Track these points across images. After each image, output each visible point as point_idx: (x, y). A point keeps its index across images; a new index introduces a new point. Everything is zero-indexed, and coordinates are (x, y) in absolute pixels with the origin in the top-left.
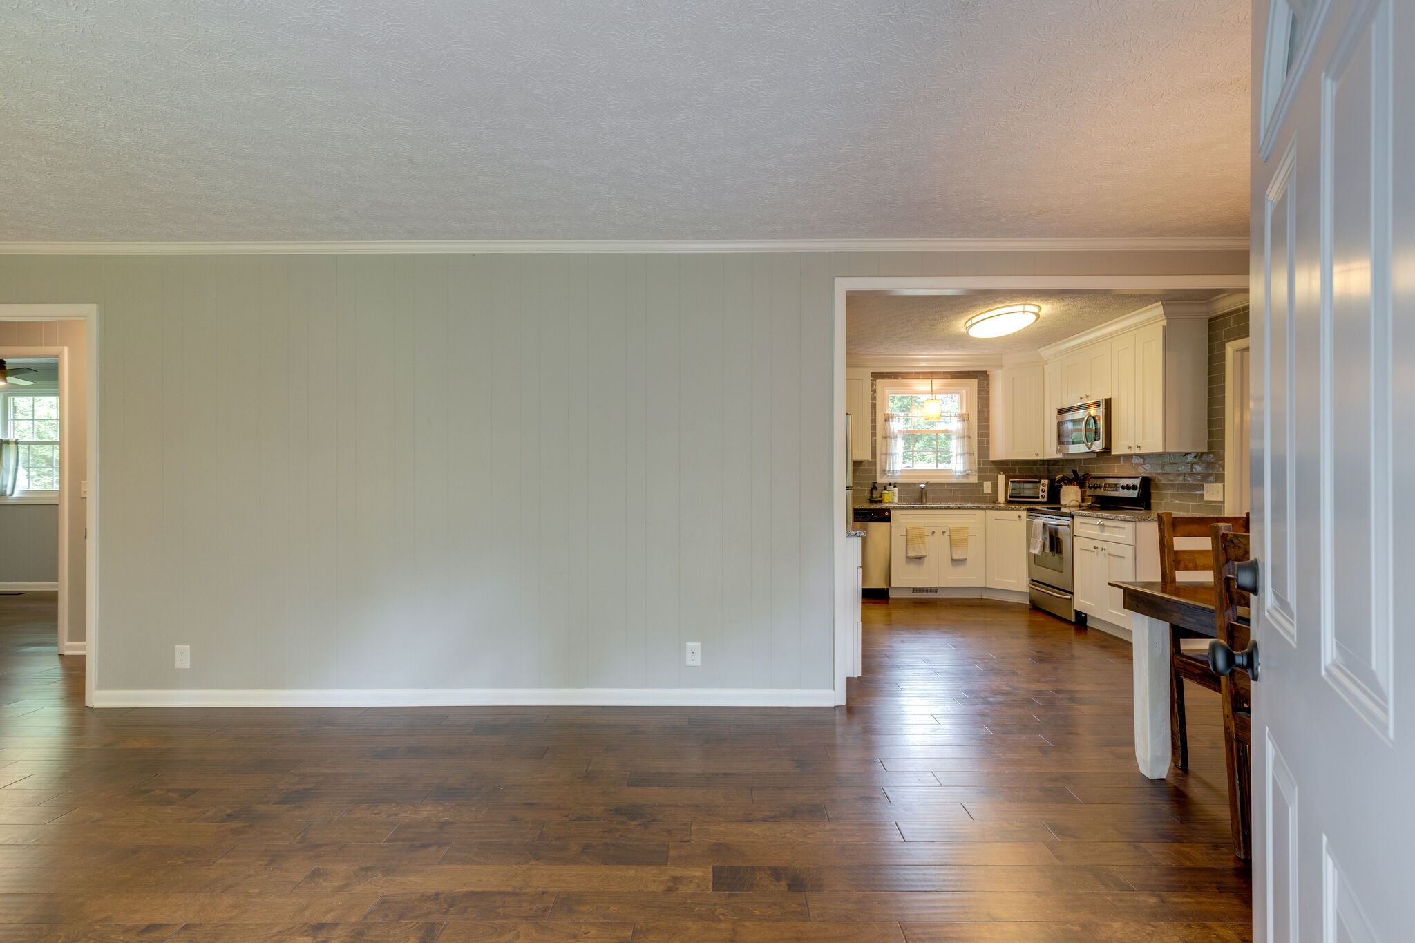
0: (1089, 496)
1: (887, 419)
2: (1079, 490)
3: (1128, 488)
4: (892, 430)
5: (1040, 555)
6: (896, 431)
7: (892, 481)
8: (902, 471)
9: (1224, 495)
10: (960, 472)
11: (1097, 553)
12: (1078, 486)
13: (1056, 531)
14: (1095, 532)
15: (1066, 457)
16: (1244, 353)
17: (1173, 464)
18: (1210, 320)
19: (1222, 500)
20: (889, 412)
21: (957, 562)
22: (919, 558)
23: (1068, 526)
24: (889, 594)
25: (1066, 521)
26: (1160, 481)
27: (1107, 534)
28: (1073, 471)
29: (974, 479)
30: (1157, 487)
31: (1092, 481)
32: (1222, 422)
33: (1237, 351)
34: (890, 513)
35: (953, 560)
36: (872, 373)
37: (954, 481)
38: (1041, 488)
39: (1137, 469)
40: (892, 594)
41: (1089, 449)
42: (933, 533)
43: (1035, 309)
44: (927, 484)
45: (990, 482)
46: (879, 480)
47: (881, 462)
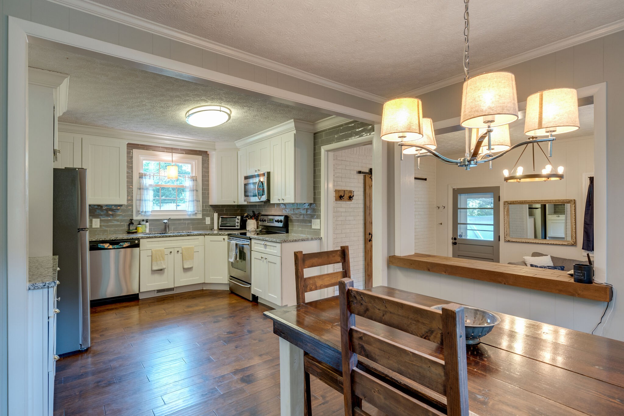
0: (260, 225)
1: (141, 176)
2: (256, 222)
3: (278, 221)
4: (145, 184)
5: (234, 262)
6: (147, 185)
7: (145, 218)
8: (152, 211)
9: (320, 226)
10: (191, 212)
11: (263, 261)
12: (255, 220)
13: (243, 248)
14: (262, 248)
15: (249, 204)
16: (329, 152)
17: (299, 209)
18: (315, 134)
19: (320, 228)
20: (143, 172)
21: (186, 270)
22: (161, 270)
23: (248, 245)
24: (139, 297)
25: (247, 242)
26: (293, 217)
27: (268, 250)
28: (253, 211)
29: (200, 216)
30: (292, 221)
31: (262, 217)
32: (319, 188)
33: (326, 151)
34: (139, 241)
35: (184, 269)
36: (128, 144)
37: (187, 217)
38: (237, 221)
39: (282, 212)
40: (141, 297)
41: (260, 200)
42: (171, 252)
43: (228, 112)
44: (169, 220)
45: (210, 218)
46: (135, 218)
47: (136, 206)
